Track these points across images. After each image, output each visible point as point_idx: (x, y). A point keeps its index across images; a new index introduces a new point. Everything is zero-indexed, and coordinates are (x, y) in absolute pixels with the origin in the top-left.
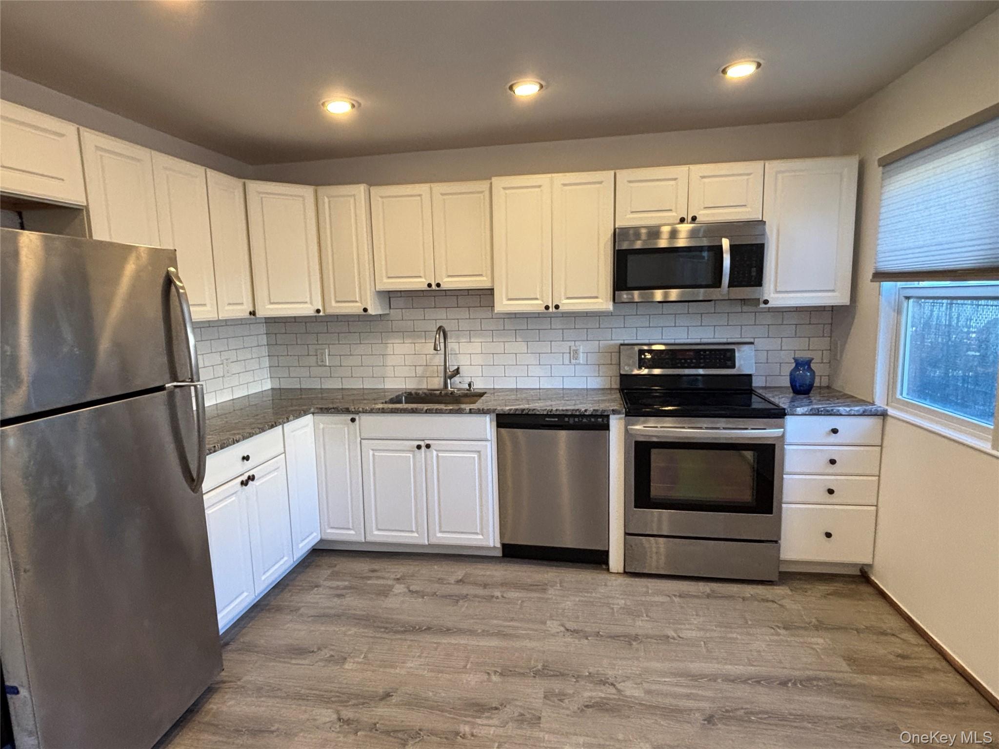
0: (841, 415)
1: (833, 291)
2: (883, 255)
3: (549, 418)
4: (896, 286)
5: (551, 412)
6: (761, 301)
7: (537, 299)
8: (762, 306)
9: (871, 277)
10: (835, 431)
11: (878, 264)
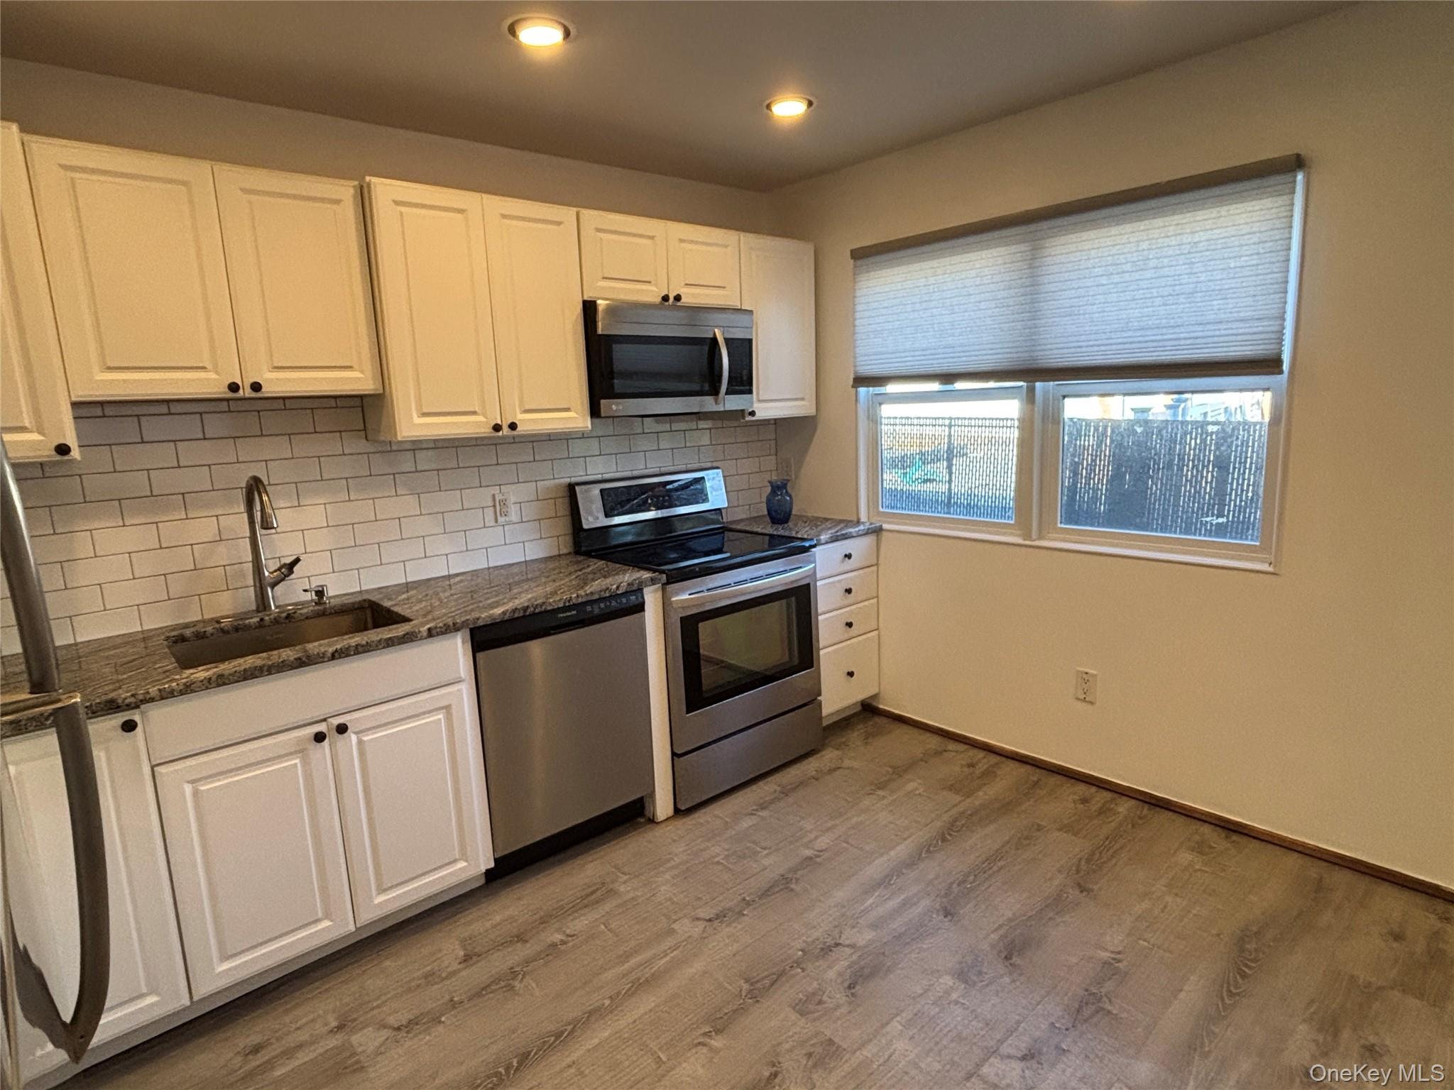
0: (853, 537)
1: (803, 399)
2: (862, 358)
3: (564, 612)
4: (868, 392)
5: (569, 601)
6: (747, 412)
7: (474, 413)
8: (749, 418)
9: (851, 383)
10: (848, 556)
11: (858, 368)
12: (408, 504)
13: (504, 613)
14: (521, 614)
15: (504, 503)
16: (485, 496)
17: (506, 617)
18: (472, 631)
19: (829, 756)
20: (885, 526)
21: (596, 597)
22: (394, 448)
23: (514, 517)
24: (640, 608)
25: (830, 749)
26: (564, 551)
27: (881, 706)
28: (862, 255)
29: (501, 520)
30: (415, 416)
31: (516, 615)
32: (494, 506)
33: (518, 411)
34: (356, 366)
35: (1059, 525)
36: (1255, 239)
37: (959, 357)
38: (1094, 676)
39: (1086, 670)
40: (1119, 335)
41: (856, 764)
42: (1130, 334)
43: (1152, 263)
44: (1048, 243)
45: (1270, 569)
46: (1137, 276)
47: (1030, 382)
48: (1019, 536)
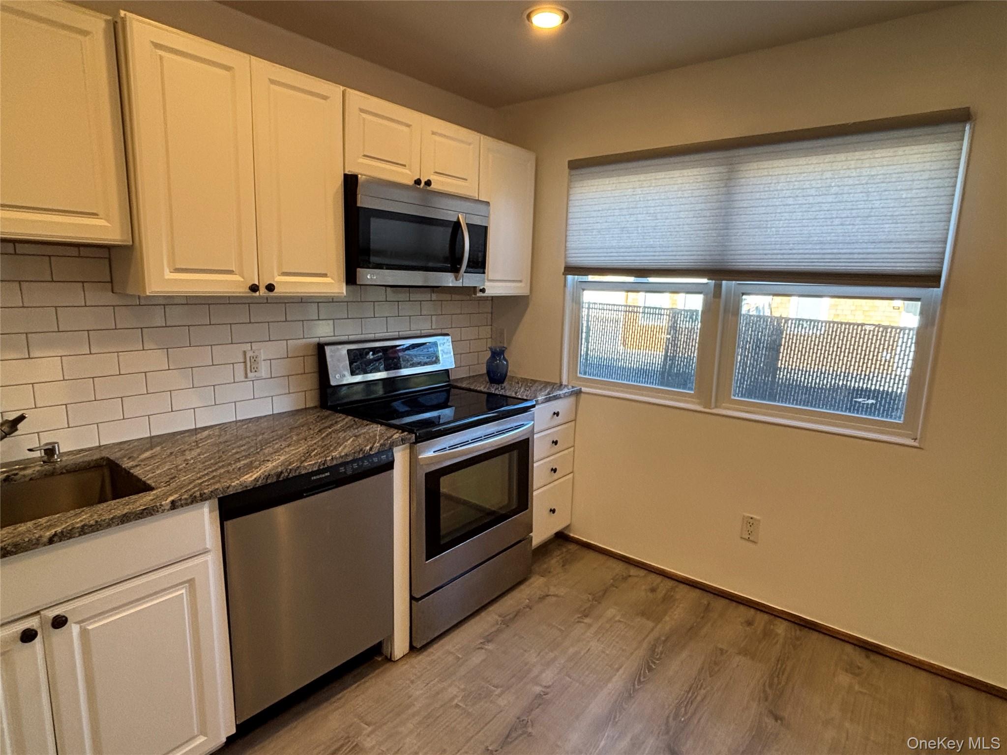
0: (561, 398)
1: (521, 281)
2: (573, 251)
3: (316, 475)
4: (574, 279)
6: (478, 290)
7: (231, 272)
8: (480, 294)
9: (563, 270)
10: (557, 414)
11: (569, 259)
12: (155, 359)
13: (256, 480)
14: (275, 480)
15: (255, 359)
16: (236, 353)
17: (259, 483)
18: (221, 501)
19: (536, 584)
20: (584, 389)
21: (350, 458)
22: (143, 302)
23: (264, 371)
24: (390, 466)
25: (537, 577)
26: (310, 404)
27: (572, 535)
28: (576, 165)
29: (250, 375)
30: (167, 271)
31: (269, 481)
32: (245, 362)
33: (276, 274)
34: (101, 214)
35: (733, 397)
36: (926, 175)
37: (659, 256)
38: (759, 521)
39: (752, 516)
40: (800, 246)
41: (562, 591)
42: (810, 246)
43: (834, 190)
44: (743, 167)
45: (916, 444)
46: (819, 199)
47: (718, 280)
48: (699, 404)
